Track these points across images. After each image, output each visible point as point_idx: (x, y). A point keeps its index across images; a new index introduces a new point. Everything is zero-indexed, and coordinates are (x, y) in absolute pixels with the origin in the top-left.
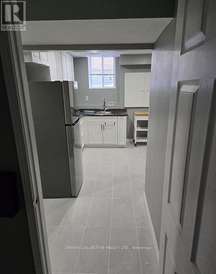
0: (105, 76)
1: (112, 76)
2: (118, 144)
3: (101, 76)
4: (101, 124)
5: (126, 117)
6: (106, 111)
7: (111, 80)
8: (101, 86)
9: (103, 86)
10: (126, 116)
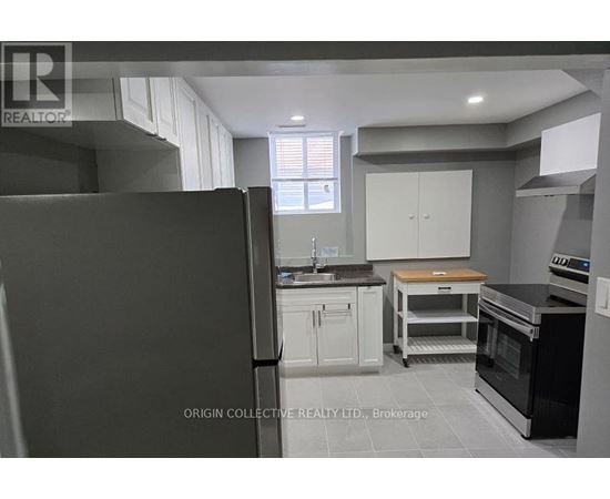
0: (310, 184)
1: (331, 184)
2: (361, 365)
3: (302, 184)
4: (313, 308)
5: (381, 288)
6: (320, 271)
7: (328, 191)
8: (302, 208)
9: (306, 207)
10: (378, 284)
